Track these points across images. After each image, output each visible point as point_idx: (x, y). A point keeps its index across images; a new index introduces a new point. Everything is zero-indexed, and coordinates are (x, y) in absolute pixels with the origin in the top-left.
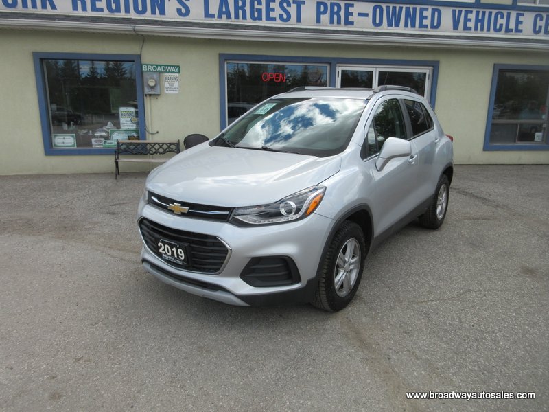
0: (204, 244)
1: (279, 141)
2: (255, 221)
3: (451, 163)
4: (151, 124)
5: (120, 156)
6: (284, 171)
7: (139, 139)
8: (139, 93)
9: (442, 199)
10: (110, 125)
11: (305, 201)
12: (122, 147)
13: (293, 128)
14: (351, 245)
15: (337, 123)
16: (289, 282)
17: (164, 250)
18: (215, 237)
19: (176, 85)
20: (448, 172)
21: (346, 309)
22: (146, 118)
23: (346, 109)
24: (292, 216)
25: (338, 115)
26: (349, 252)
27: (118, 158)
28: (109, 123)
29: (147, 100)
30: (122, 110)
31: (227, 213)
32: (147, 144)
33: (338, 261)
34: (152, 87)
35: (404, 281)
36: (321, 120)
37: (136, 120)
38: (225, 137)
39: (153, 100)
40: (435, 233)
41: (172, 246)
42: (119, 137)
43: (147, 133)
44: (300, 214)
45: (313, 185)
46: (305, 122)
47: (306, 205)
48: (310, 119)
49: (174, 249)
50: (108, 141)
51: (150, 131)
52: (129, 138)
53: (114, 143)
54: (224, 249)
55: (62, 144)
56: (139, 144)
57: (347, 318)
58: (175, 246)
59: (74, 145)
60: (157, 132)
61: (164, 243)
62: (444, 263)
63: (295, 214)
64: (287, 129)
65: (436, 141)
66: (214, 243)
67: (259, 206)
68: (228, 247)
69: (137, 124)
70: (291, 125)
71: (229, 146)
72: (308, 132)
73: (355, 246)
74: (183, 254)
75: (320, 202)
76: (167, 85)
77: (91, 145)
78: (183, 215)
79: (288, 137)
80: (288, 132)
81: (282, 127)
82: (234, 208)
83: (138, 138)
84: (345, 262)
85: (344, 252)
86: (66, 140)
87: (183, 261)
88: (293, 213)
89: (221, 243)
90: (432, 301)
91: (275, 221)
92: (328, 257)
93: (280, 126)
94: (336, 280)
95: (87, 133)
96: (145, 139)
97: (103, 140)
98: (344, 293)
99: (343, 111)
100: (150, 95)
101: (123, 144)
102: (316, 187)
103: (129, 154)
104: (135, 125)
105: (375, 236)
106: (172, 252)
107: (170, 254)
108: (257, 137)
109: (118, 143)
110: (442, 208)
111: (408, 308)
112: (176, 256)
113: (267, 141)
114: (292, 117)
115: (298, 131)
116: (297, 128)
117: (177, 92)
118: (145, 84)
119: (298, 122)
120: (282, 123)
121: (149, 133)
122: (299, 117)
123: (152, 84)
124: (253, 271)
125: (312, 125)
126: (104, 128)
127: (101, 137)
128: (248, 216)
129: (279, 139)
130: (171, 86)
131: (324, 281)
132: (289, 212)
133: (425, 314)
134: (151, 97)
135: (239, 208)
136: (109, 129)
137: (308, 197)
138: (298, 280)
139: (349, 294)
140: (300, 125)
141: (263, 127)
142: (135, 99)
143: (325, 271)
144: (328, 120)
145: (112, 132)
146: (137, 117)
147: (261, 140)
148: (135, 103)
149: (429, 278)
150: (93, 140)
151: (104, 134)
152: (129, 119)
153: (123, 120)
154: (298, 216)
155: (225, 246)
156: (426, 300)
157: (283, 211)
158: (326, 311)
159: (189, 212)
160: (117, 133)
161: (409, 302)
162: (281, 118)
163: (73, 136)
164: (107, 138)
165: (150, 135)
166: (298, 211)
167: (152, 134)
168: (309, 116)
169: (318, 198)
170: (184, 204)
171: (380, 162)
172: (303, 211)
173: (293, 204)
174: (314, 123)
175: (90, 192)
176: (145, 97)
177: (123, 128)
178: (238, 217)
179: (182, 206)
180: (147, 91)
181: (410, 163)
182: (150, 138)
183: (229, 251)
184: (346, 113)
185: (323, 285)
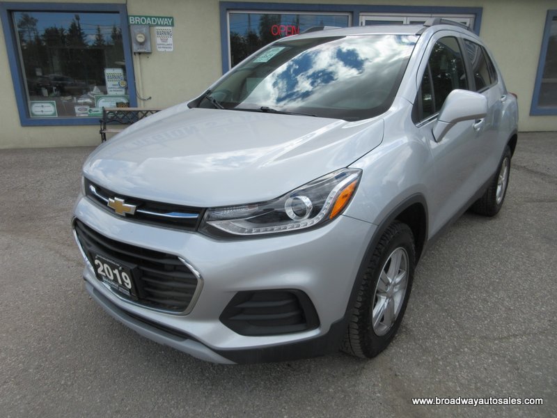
0: (161, 267)
1: (295, 100)
2: (243, 230)
3: (516, 130)
4: (143, 89)
5: (107, 127)
6: (296, 143)
7: (129, 107)
8: (126, 51)
9: (503, 178)
10: (96, 89)
11: (327, 194)
12: (110, 116)
13: (312, 84)
14: (396, 256)
15: (364, 76)
16: (301, 326)
17: (103, 271)
18: (175, 258)
19: (170, 40)
20: (512, 143)
21: (387, 352)
22: (136, 82)
23: (377, 55)
24: (306, 222)
25: (367, 65)
26: (392, 268)
27: (105, 128)
28: (95, 87)
29: (136, 59)
30: (108, 71)
31: (196, 216)
32: (138, 111)
33: (379, 285)
34: (141, 44)
35: (466, 300)
36: (345, 73)
37: (124, 84)
38: (211, 95)
39: (144, 59)
40: (493, 221)
41: (113, 268)
42: (106, 104)
43: (138, 100)
44: (319, 217)
45: (340, 167)
46: (326, 77)
47: (329, 201)
48: (331, 73)
49: (116, 272)
50: (94, 109)
51: (142, 97)
52: (118, 105)
53: (100, 112)
54: (190, 276)
55: (41, 113)
56: (130, 112)
57: (391, 369)
58: (118, 268)
59: (54, 114)
60: (150, 98)
61: (103, 262)
62: (517, 268)
63: (311, 217)
64: (304, 85)
65: (502, 99)
66: (175, 266)
67: (251, 205)
68: (197, 273)
69: (126, 88)
70: (310, 80)
71: (216, 108)
72: (329, 89)
73: (403, 258)
74: (128, 281)
75: (352, 194)
76: (159, 41)
77: (74, 113)
78: (128, 217)
79: (306, 95)
80: (306, 89)
81: (300, 83)
82: (206, 209)
83: (128, 105)
84: (388, 284)
85: (387, 270)
86: (44, 108)
87: (130, 290)
88: (307, 216)
89: (185, 267)
90: (515, 336)
91: (276, 229)
92: (364, 282)
93: (297, 82)
94: (375, 312)
95: (71, 100)
96: (137, 107)
97: (88, 108)
98: (384, 329)
99: (373, 58)
100: (140, 53)
101: (111, 112)
102: (346, 170)
103: (117, 124)
104: (124, 90)
105: (429, 237)
106: (115, 275)
107: (112, 278)
108: (267, 97)
109: (104, 111)
110: (502, 188)
111: (481, 351)
112: (120, 282)
113: (279, 100)
114: (310, 72)
115: (318, 88)
116: (316, 84)
117: (172, 50)
118: (133, 40)
119: (318, 77)
120: (299, 78)
121: (140, 99)
122: (319, 72)
123: (141, 40)
124: (242, 311)
125: (333, 80)
126: (89, 94)
127: (85, 104)
128: (232, 223)
129: (294, 97)
130: (165, 43)
131: (356, 319)
132: (301, 214)
133: (510, 362)
134: (141, 56)
135: (214, 209)
136: (94, 95)
137: (332, 187)
138: (316, 323)
139: (392, 328)
140: (319, 81)
141: (275, 84)
142: (122, 59)
143: (359, 305)
144: (354, 72)
145: (98, 98)
146: (125, 80)
147: (272, 98)
148: (122, 63)
149: (502, 294)
150: (76, 108)
151: (89, 100)
152: (117, 83)
153: (109, 84)
154: (316, 220)
155: (190, 272)
156: (505, 334)
157: (290, 212)
158: (358, 359)
159: (136, 213)
160: (103, 100)
161: (481, 338)
162: (297, 72)
163: (53, 104)
164: (92, 105)
165: (142, 102)
166: (316, 211)
167: (144, 100)
168: (331, 69)
169: (349, 190)
170: (129, 200)
171: (439, 127)
172: (324, 212)
173: (306, 201)
174: (335, 78)
175: (69, 169)
176: (134, 56)
177: (110, 93)
178: (214, 224)
179: (126, 202)
180: (135, 48)
181: (475, 129)
182: (142, 106)
183: (199, 281)
184: (378, 60)
185: (356, 326)
